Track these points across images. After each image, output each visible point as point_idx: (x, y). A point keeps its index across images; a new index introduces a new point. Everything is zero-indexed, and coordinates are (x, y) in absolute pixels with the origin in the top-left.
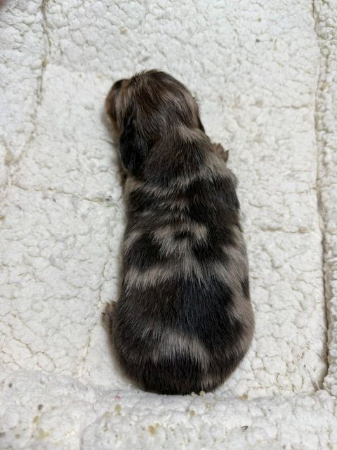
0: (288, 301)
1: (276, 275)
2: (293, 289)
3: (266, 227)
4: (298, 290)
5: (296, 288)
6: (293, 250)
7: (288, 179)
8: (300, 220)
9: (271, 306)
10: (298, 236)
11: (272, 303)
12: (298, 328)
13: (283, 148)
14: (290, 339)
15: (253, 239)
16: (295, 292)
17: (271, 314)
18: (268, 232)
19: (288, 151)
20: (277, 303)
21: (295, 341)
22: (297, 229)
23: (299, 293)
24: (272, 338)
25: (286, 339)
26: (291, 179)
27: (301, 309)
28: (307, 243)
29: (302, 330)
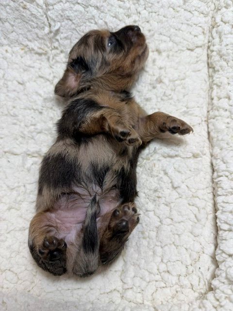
0: (186, 215)
1: (175, 194)
2: (189, 204)
3: (166, 155)
4: (193, 205)
5: (192, 204)
6: (188, 172)
7: (183, 115)
8: (194, 148)
9: (172, 219)
10: (192, 161)
11: (173, 217)
12: (195, 236)
13: (179, 88)
14: (188, 246)
15: (157, 166)
16: (191, 207)
17: (172, 226)
18: (168, 159)
19: (183, 91)
20: (177, 218)
21: (192, 248)
22: (191, 155)
23: (194, 208)
24: (173, 246)
25: (185, 246)
26: (186, 115)
27: (196, 221)
28: (200, 167)
29: (197, 238)
